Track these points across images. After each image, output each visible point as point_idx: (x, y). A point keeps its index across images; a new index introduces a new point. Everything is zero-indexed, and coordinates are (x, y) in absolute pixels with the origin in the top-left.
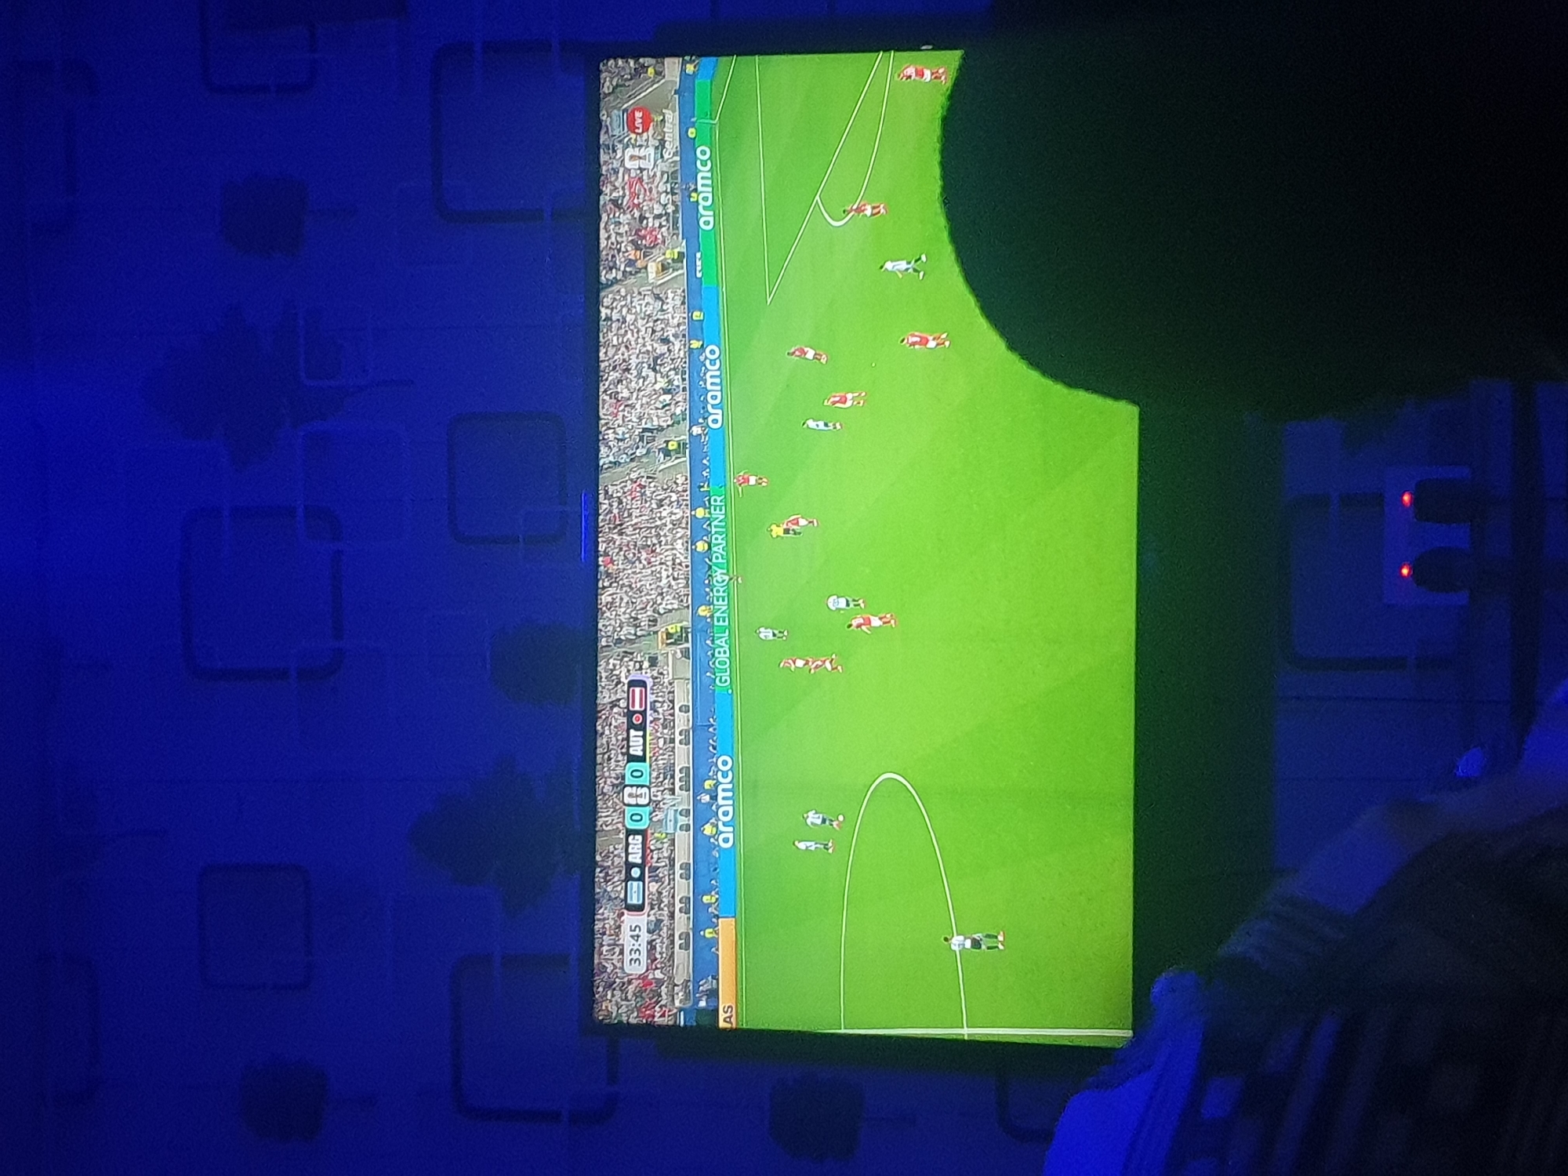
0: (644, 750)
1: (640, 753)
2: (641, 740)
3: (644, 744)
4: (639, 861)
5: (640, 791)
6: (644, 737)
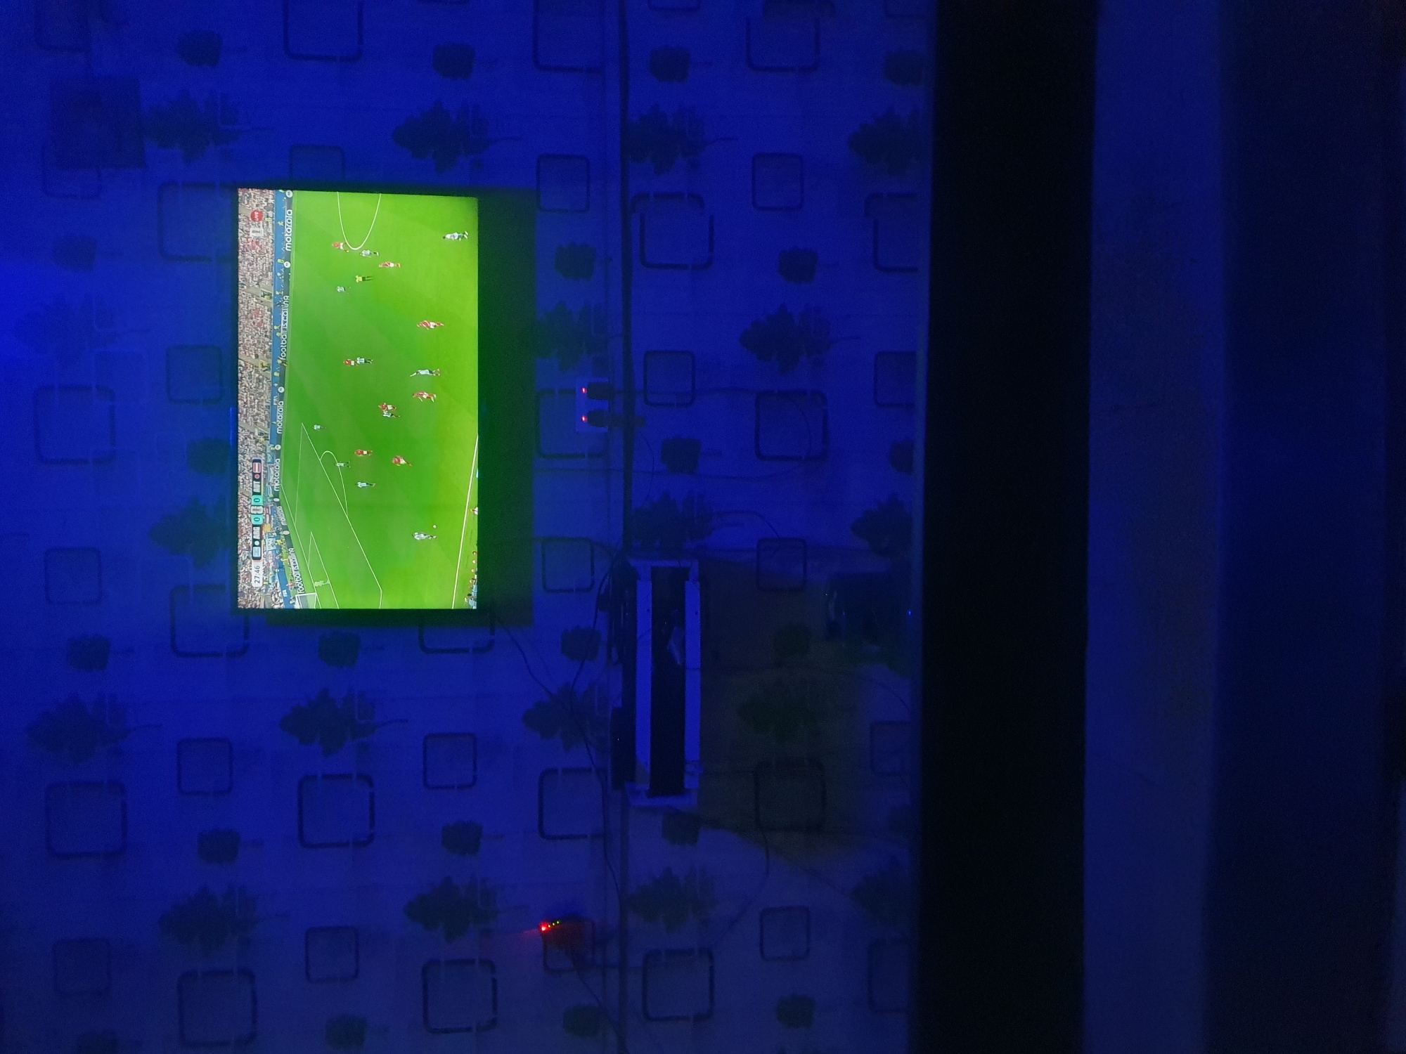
1: (259, 491)
3: (260, 488)
4: (259, 538)
5: (258, 508)
6: (260, 484)
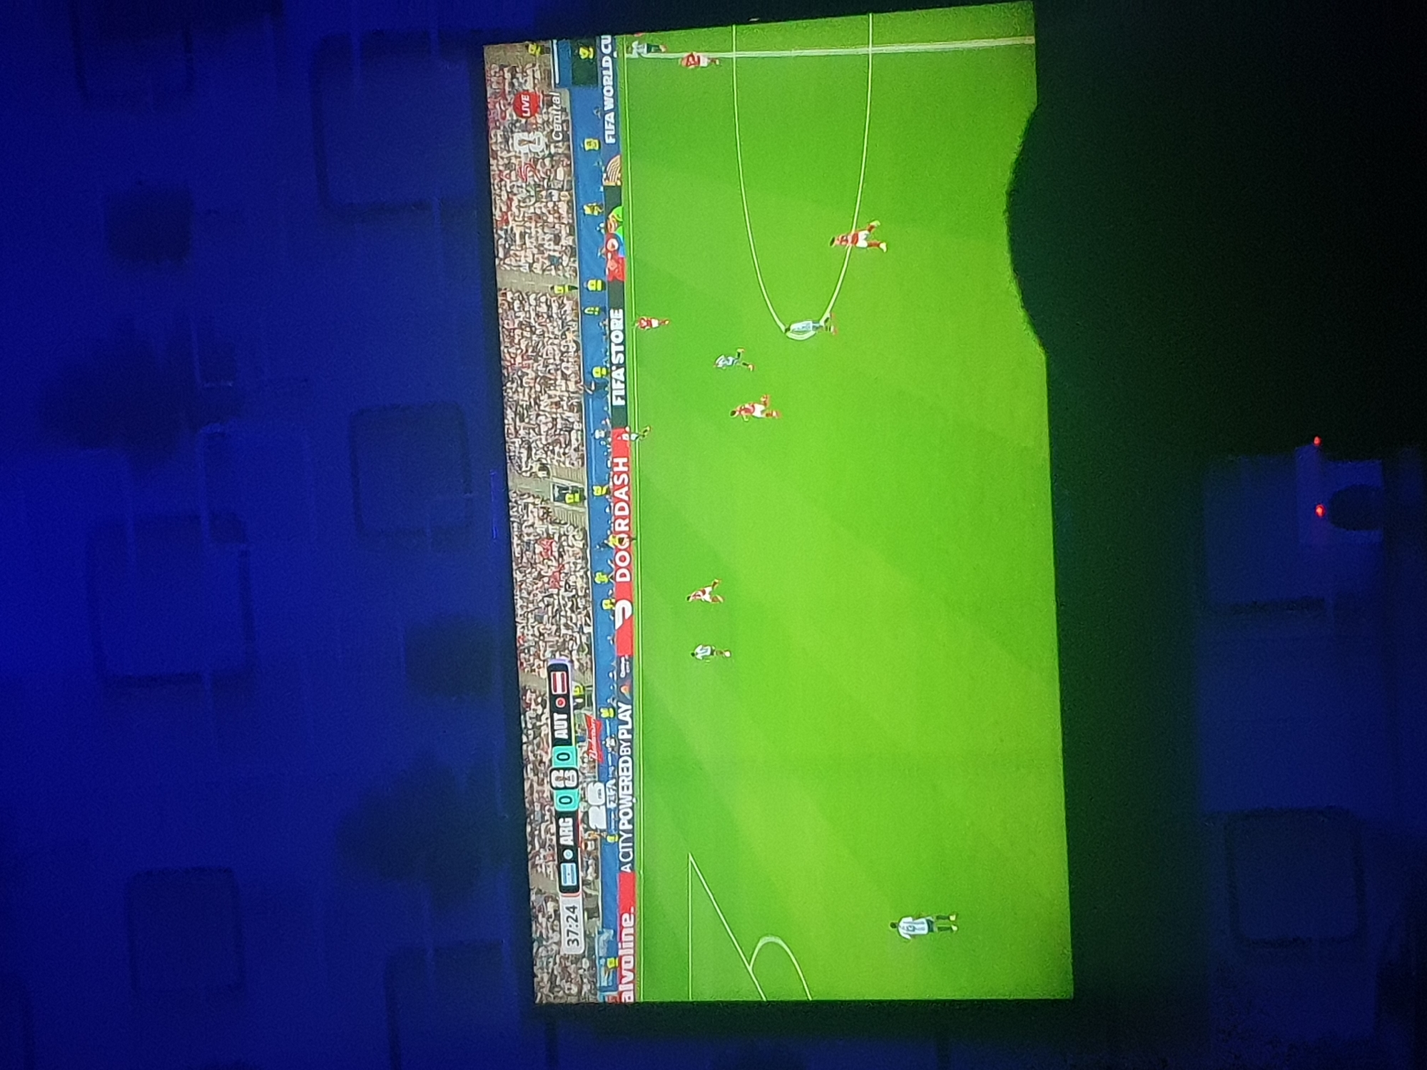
0: (570, 733)
1: (566, 737)
2: (565, 723)
3: (569, 729)
4: (572, 843)
5: (568, 774)
6: (568, 720)
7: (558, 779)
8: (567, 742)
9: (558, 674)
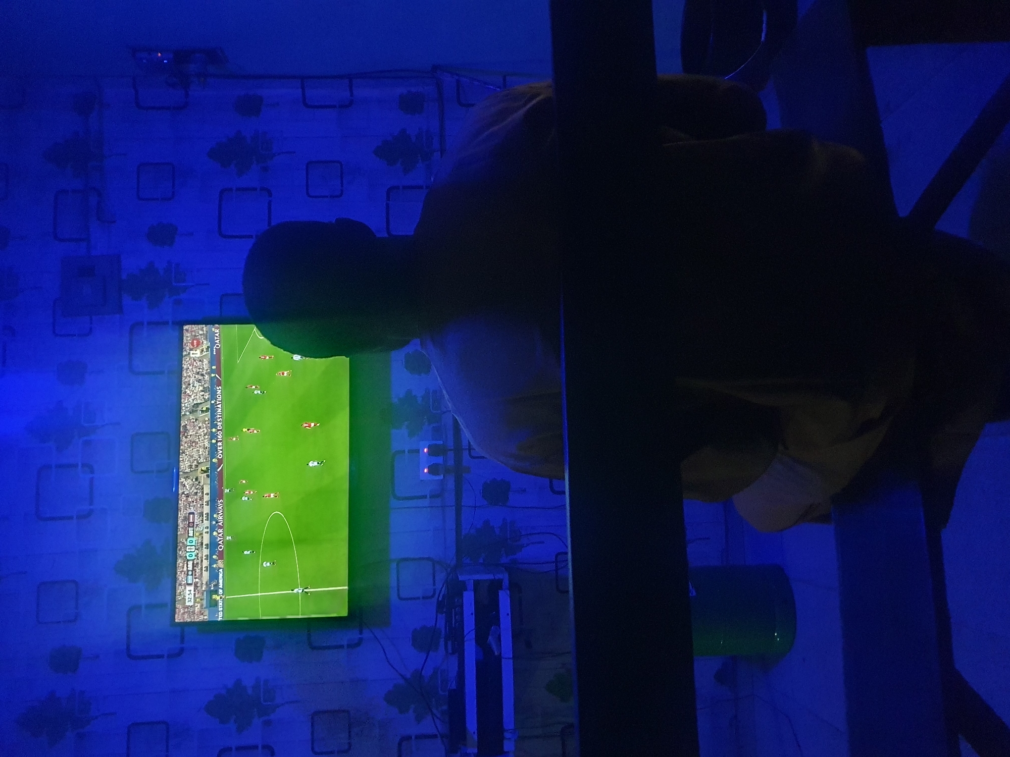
0: (193, 534)
2: (192, 531)
3: (194, 533)
4: (191, 569)
5: (192, 547)
6: (193, 530)
7: (189, 549)
8: (193, 537)
9: (191, 516)
